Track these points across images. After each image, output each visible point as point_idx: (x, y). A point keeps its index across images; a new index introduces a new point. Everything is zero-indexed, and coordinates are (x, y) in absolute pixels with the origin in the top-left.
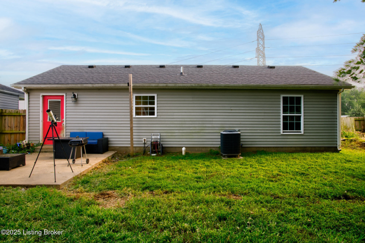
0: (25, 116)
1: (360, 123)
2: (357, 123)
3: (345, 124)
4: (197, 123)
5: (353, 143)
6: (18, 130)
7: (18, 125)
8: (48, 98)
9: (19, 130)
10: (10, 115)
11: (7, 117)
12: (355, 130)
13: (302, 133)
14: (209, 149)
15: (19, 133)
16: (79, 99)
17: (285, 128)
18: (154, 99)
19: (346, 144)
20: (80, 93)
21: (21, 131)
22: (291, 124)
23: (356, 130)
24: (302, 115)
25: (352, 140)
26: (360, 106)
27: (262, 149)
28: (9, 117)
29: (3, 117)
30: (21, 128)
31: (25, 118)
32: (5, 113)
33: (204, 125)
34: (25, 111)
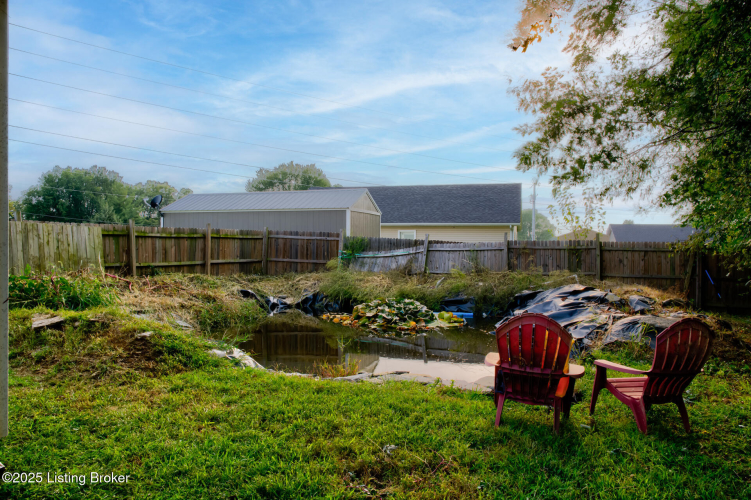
1: (117, 243)
2: (111, 243)
3: (71, 250)
5: (97, 340)
12: (102, 269)
19: (67, 347)
23: (107, 268)
25: (91, 324)
26: (112, 208)
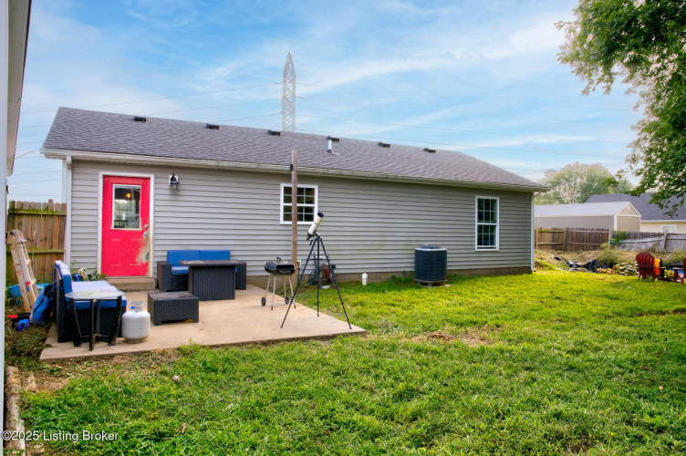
0: (64, 216)
4: (376, 234)
6: (48, 248)
7: (49, 237)
8: (112, 180)
9: (51, 247)
10: (32, 215)
11: (24, 219)
13: (498, 249)
14: (390, 276)
15: (51, 254)
16: (181, 187)
17: (479, 243)
18: (313, 194)
20: (183, 176)
21: (55, 250)
22: (486, 237)
24: (498, 224)
27: (455, 273)
28: (30, 218)
29: (17, 218)
30: (56, 242)
31: (65, 222)
32: (21, 209)
33: (385, 239)
34: (64, 206)
